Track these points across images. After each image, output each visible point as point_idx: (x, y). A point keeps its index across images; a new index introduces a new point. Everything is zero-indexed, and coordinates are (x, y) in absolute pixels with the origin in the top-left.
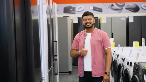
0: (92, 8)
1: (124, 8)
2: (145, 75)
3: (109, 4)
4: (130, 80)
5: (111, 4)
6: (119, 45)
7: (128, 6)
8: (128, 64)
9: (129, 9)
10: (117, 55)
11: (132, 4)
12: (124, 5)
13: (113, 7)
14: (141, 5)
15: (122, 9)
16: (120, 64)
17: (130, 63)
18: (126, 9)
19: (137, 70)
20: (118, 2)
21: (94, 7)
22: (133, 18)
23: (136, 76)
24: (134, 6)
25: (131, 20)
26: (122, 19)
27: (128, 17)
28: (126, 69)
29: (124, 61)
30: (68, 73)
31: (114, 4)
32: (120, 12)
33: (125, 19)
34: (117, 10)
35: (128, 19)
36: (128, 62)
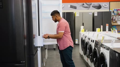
0: (69, 6)
1: (91, 6)
2: (101, 47)
3: (81, 4)
4: (93, 51)
5: (82, 3)
6: (87, 30)
7: (94, 5)
8: (92, 41)
9: (94, 7)
10: (85, 36)
11: (96, 4)
12: (91, 4)
13: (84, 6)
14: (103, 4)
15: (90, 7)
16: (87, 42)
17: (93, 41)
18: (93, 7)
19: (97, 44)
20: (87, 2)
21: (71, 6)
22: (97, 13)
23: (96, 48)
24: (98, 5)
25: (96, 15)
26: (90, 13)
27: (94, 12)
28: (90, 45)
29: (89, 40)
30: (53, 50)
31: (84, 3)
32: (89, 9)
33: (91, 14)
34: (87, 7)
35: (93, 14)
36: (92, 40)
